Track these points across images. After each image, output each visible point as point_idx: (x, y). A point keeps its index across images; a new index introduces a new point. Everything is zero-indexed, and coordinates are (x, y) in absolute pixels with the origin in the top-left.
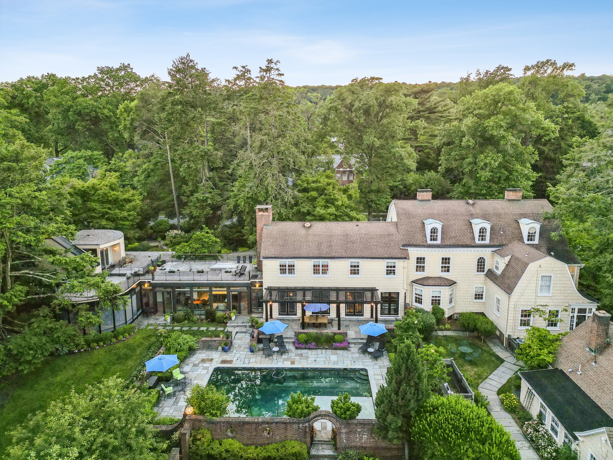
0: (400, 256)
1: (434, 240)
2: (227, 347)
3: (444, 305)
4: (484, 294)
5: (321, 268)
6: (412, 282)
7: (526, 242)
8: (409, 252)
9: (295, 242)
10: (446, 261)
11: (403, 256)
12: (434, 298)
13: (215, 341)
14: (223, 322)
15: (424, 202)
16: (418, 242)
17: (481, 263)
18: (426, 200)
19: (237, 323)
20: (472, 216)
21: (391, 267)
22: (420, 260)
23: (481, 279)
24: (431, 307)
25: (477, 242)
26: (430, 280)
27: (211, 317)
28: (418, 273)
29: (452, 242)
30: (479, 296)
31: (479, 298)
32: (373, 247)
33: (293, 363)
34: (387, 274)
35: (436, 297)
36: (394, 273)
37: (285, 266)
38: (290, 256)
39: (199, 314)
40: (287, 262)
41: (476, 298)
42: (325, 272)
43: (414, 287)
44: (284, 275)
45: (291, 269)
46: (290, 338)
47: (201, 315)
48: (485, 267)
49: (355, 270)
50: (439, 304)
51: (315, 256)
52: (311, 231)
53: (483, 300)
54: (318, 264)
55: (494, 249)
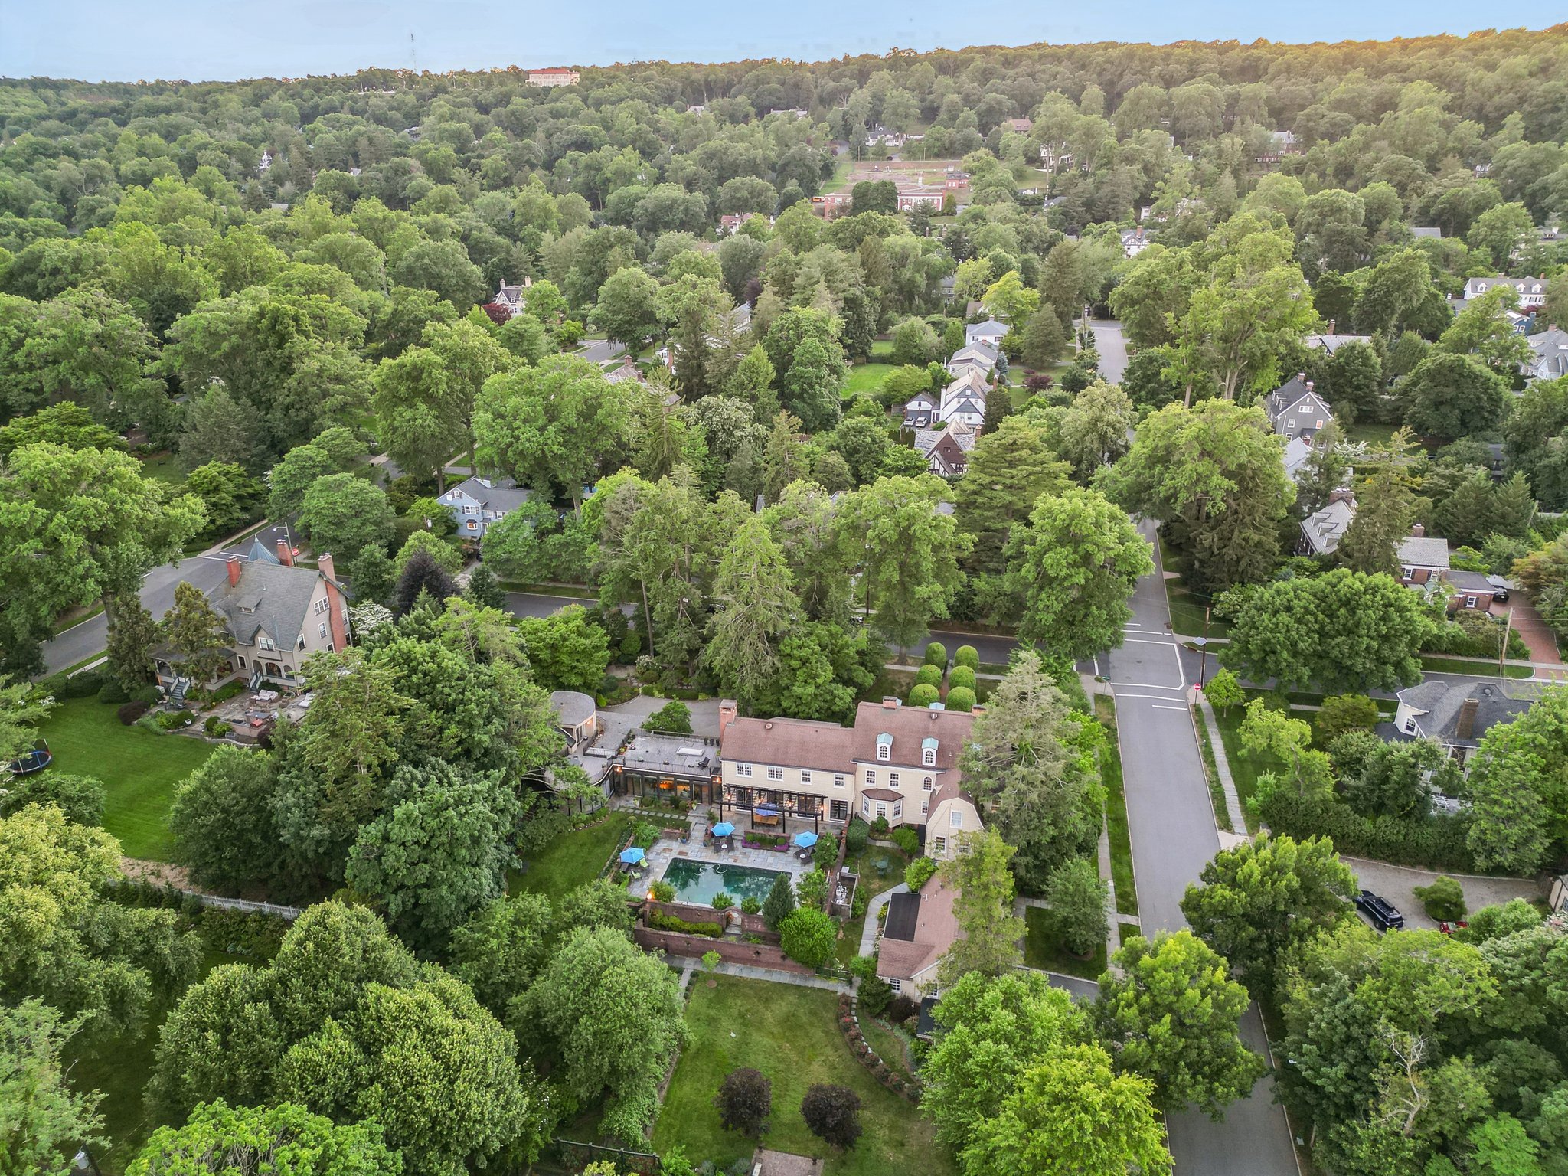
0: (848, 770)
1: (883, 758)
2: (685, 838)
3: (890, 817)
5: (775, 773)
6: (862, 793)
8: (859, 766)
9: (753, 745)
10: (894, 776)
11: (851, 770)
12: (880, 810)
13: (675, 833)
14: (686, 810)
15: (887, 711)
16: (868, 759)
17: (927, 783)
18: (890, 709)
19: (697, 814)
20: (928, 734)
21: (839, 779)
22: (871, 774)
23: (927, 796)
24: (876, 818)
25: (923, 763)
26: (878, 792)
27: (676, 804)
28: (867, 785)
29: (900, 761)
31: (926, 812)
32: (825, 757)
33: (736, 861)
34: (836, 785)
36: (843, 784)
37: (743, 768)
38: (748, 760)
40: (745, 765)
41: (923, 812)
42: (779, 777)
43: (862, 798)
44: (742, 775)
45: (748, 771)
46: (740, 836)
47: (666, 800)
48: (931, 787)
49: (806, 778)
50: (884, 815)
51: (770, 762)
52: (771, 734)
54: (772, 769)
55: (938, 772)
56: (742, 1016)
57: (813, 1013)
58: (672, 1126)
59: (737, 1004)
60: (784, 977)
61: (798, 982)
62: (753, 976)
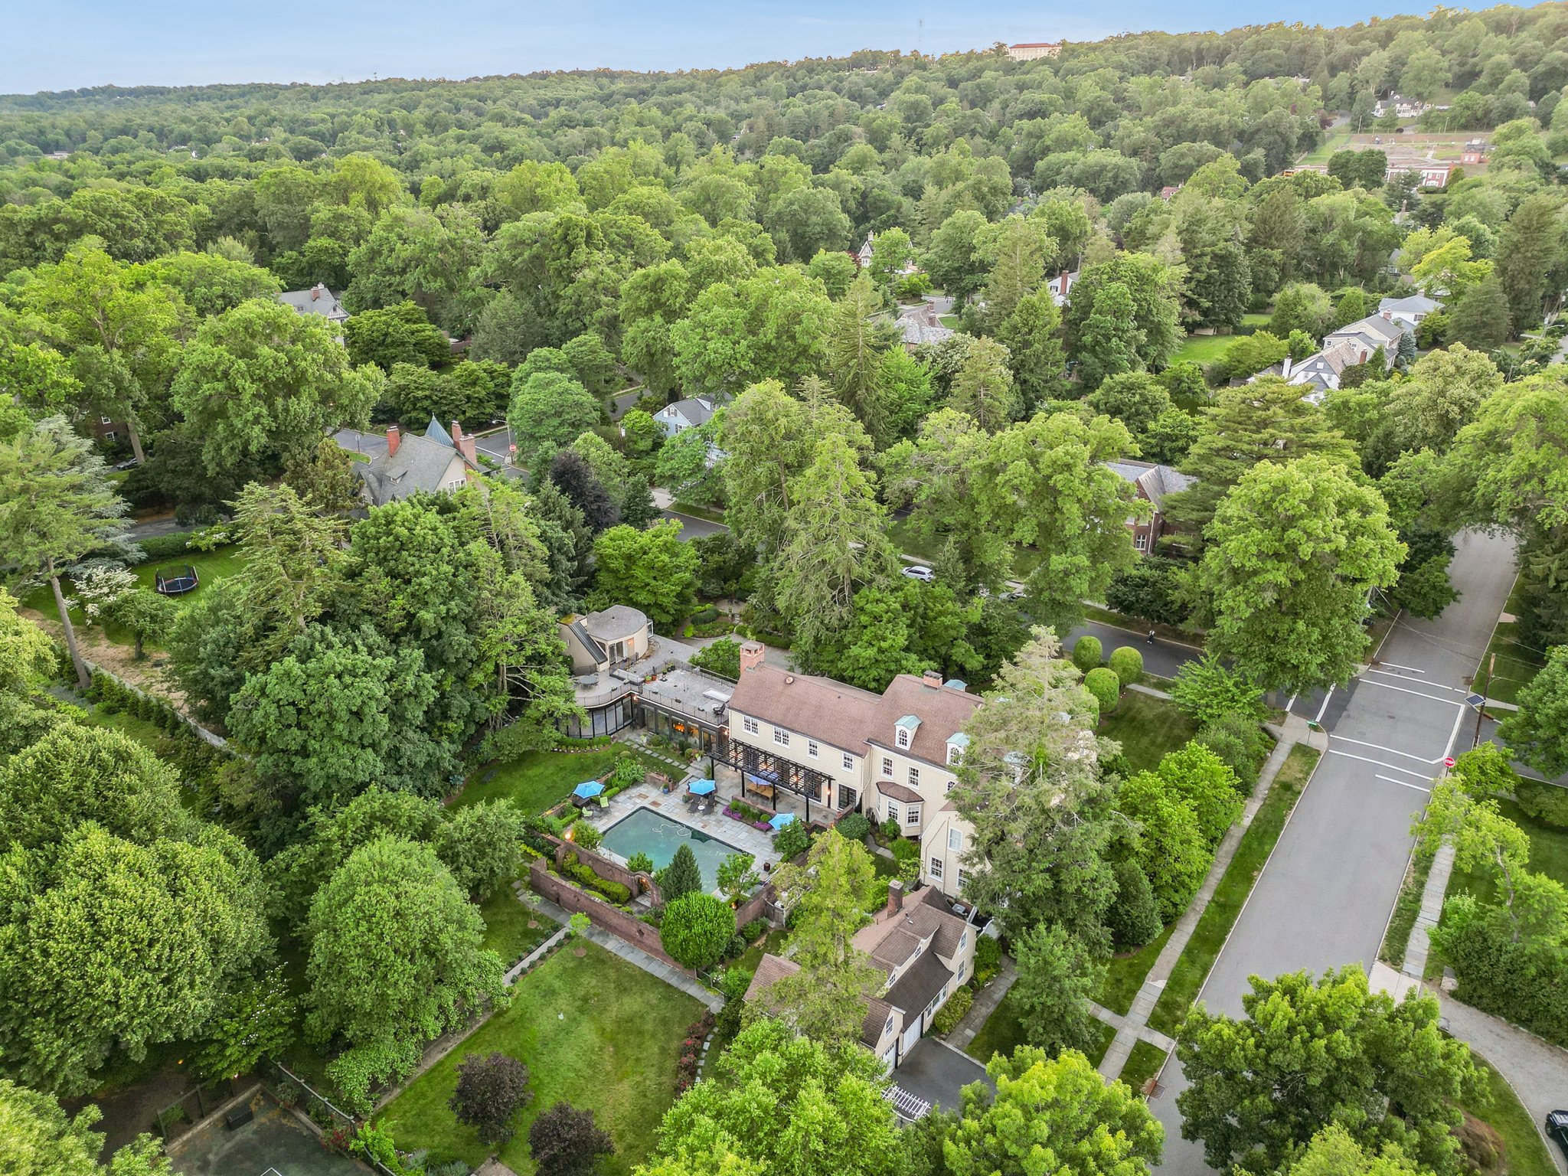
0: (859, 751)
1: (903, 744)
2: (669, 788)
3: (902, 823)
5: (782, 737)
6: (877, 783)
8: (874, 751)
9: (767, 697)
10: (914, 772)
11: (862, 752)
12: (892, 810)
13: (659, 780)
15: (928, 689)
16: (886, 741)
18: (932, 687)
19: (700, 765)
21: (848, 760)
22: (888, 762)
24: (886, 818)
25: (948, 762)
26: (893, 788)
27: (683, 750)
28: (886, 775)
29: (920, 753)
32: (838, 730)
33: (704, 827)
34: (845, 766)
36: (852, 768)
37: (749, 723)
38: (754, 714)
40: (752, 720)
42: (785, 742)
44: (748, 732)
45: (755, 728)
46: (727, 801)
49: (813, 750)
50: (896, 818)
51: (777, 722)
52: (788, 690)
54: (779, 732)
56: (585, 999)
57: (664, 1021)
58: (423, 1095)
59: (589, 982)
60: (661, 970)
61: (673, 981)
62: (629, 958)
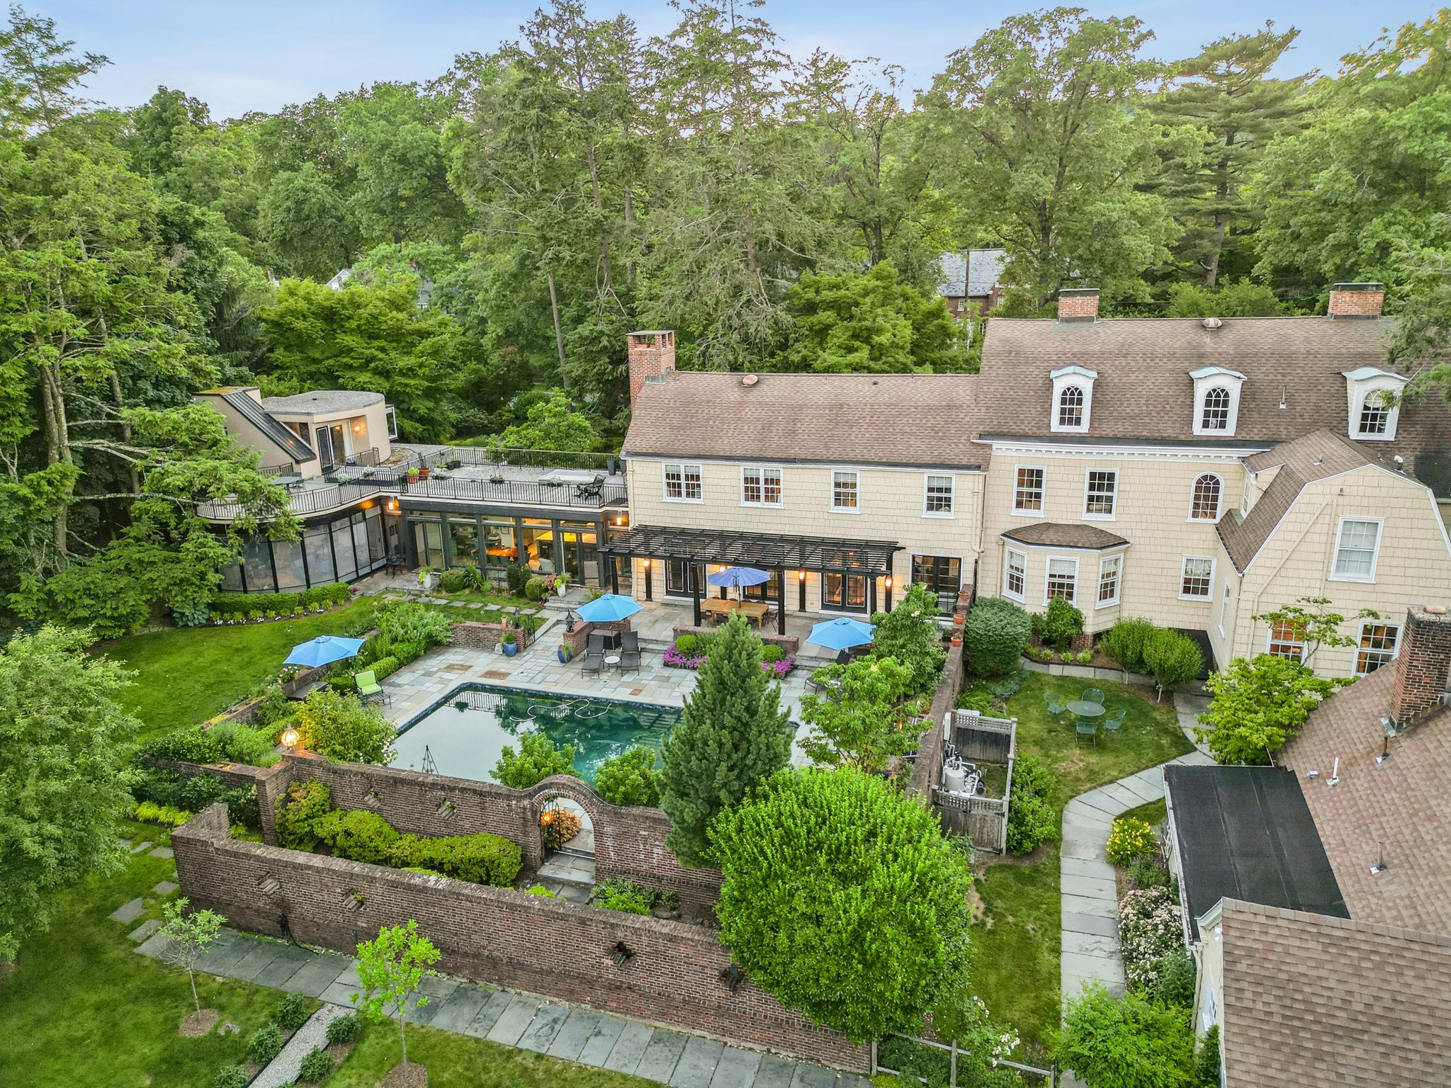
0: (965, 462)
1: (1070, 422)
2: (512, 644)
3: (1086, 602)
4: (1212, 578)
5: (762, 485)
6: (1004, 535)
7: (1354, 432)
8: (995, 453)
9: (708, 420)
10: (1101, 482)
11: (973, 461)
12: (1057, 580)
13: (490, 630)
14: (540, 597)
15: (1073, 325)
16: (1026, 428)
17: (1207, 491)
18: (1081, 319)
19: (569, 602)
20: (1202, 359)
21: (939, 490)
22: (1032, 478)
23: (1204, 536)
24: (1046, 602)
25: (1198, 430)
26: (1052, 531)
27: (518, 587)
28: (1023, 512)
29: (1120, 430)
30: (1196, 586)
31: (1195, 591)
32: (899, 436)
33: (636, 692)
34: (930, 507)
35: (1060, 576)
36: (949, 506)
37: (679, 478)
38: (690, 452)
39: (497, 578)
40: (682, 467)
41: (1186, 590)
42: (772, 495)
43: (1007, 548)
44: (676, 499)
45: (693, 485)
46: (664, 642)
47: (500, 580)
48: (1220, 503)
49: (844, 495)
50: (1070, 595)
51: (749, 454)
52: (754, 396)
53: (1209, 598)
54: (754, 475)
55: (1246, 452)
62: (594, 1056)
